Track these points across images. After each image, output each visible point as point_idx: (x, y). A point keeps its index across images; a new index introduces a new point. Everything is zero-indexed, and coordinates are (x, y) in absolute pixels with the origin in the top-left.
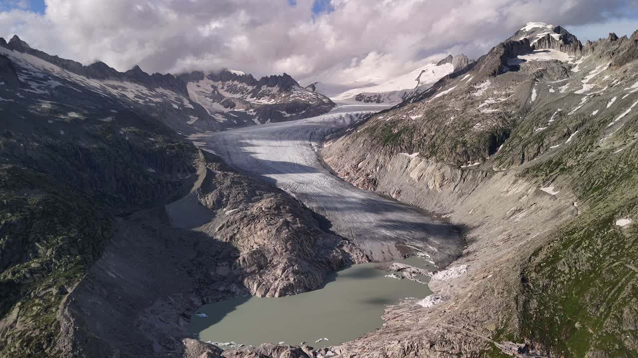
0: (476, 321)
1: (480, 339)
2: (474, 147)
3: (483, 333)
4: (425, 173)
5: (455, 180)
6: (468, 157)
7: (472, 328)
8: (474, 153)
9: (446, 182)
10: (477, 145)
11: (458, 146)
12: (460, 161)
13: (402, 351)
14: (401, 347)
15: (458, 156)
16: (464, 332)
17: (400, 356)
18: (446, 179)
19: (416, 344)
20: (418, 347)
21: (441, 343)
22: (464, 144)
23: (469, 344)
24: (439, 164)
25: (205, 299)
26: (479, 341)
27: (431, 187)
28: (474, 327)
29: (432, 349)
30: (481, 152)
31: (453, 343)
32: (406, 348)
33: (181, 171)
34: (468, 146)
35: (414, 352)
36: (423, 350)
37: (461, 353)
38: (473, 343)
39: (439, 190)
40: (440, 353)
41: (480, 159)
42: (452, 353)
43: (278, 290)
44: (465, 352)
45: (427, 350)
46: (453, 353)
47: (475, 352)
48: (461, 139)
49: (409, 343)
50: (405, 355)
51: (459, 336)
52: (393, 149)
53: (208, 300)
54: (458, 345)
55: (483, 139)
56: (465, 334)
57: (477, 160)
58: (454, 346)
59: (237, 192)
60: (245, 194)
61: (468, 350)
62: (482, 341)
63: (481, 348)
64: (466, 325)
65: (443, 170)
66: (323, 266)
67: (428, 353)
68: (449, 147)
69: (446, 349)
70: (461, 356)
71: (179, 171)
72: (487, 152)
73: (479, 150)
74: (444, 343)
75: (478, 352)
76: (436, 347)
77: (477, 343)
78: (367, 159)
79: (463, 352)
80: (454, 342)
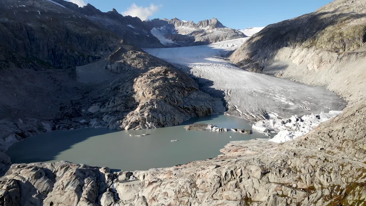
0: (344, 141)
1: (350, 165)
2: (350, 37)
3: (355, 156)
4: (305, 59)
5: (331, 62)
6: (344, 45)
7: (336, 151)
8: (350, 41)
9: (323, 63)
10: (352, 35)
11: (336, 36)
12: (336, 48)
13: (217, 180)
14: (215, 174)
15: (335, 44)
16: (322, 155)
17: (212, 186)
18: (324, 61)
19: (239, 170)
20: (241, 175)
21: (280, 171)
22: (341, 34)
23: (329, 173)
24: (318, 51)
25: (57, 126)
26: (348, 168)
27: (310, 69)
28: (340, 148)
29: (265, 178)
30: (356, 40)
31: (300, 172)
32: (224, 175)
33: (104, 50)
34: (344, 36)
35: (235, 182)
36: (250, 180)
37: (313, 188)
38: (336, 172)
39: (317, 70)
40: (275, 186)
41: (355, 45)
42: (296, 188)
43: (129, 123)
44: (320, 186)
45: (255, 181)
46: (299, 187)
47: (339, 186)
48: (338, 31)
49: (229, 168)
50: (221, 186)
51: (312, 162)
52: (280, 45)
53: (59, 127)
54: (308, 175)
55: (357, 30)
56: (323, 159)
57: (352, 47)
58: (302, 177)
59: (138, 63)
60: (144, 64)
61: (326, 184)
62: (354, 169)
63: (350, 180)
64: (326, 146)
65: (320, 55)
66: (189, 112)
67: (256, 185)
68: (328, 37)
69: (286, 180)
70: (312, 192)
71: (102, 50)
72: (361, 39)
73: (354, 38)
74: (284, 171)
75: (344, 186)
76: (271, 177)
77: (343, 173)
78: (258, 54)
79: (316, 186)
80: (302, 170)
